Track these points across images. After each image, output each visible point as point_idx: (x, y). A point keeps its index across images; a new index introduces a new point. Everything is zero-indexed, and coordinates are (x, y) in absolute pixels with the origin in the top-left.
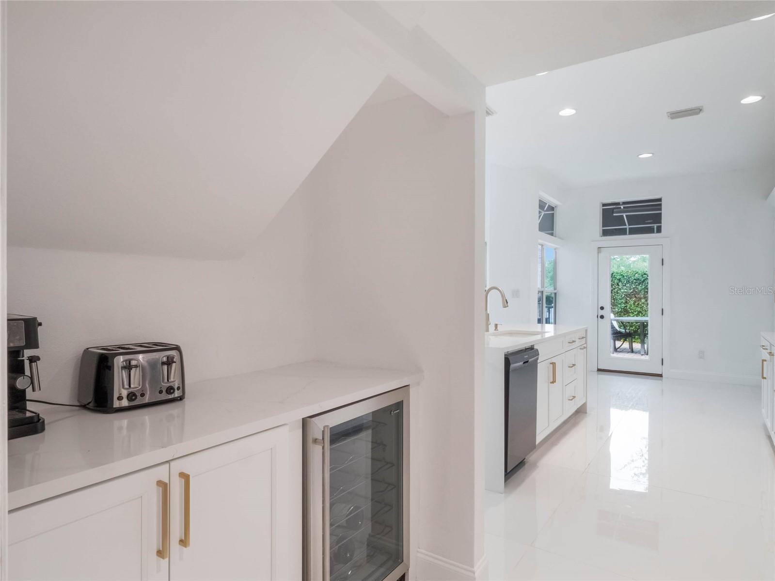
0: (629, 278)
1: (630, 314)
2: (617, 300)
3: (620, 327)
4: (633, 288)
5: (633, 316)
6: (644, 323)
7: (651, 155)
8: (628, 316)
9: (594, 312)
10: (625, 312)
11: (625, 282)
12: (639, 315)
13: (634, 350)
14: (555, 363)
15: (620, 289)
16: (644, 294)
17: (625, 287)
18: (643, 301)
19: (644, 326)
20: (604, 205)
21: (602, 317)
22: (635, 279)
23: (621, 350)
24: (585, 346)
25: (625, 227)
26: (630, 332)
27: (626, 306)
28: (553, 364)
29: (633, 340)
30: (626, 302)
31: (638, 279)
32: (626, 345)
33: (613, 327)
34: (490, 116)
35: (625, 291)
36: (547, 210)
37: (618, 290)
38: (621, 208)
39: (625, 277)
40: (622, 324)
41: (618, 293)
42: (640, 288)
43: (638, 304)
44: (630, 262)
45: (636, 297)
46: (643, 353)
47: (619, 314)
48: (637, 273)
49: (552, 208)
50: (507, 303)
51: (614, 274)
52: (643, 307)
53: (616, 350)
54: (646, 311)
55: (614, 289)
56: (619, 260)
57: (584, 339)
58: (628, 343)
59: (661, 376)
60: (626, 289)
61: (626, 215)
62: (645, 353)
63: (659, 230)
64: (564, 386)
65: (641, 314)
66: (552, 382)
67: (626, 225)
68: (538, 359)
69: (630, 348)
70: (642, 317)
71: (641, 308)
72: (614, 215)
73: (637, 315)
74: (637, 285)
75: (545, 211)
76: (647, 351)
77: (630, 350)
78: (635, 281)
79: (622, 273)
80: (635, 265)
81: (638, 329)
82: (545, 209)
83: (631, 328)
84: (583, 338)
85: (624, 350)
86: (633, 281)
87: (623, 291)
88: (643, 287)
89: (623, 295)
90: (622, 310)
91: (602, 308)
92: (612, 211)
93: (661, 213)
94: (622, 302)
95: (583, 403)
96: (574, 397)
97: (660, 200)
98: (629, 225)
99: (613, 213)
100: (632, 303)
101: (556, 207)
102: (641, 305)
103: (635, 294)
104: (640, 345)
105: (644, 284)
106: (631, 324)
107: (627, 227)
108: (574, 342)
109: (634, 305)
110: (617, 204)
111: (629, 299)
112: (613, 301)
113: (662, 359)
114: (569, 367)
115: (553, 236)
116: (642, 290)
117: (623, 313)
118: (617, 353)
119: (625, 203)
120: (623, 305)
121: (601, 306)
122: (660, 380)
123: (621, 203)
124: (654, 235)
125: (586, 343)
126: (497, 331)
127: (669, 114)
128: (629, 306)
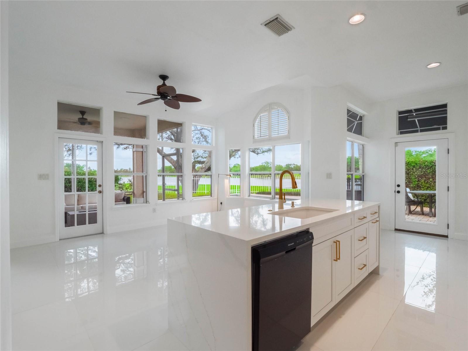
0: (421, 165)
1: (421, 188)
2: (412, 179)
3: (414, 197)
4: (424, 172)
5: (424, 190)
6: (432, 195)
7: (438, 64)
8: (420, 190)
9: (393, 188)
10: (418, 187)
11: (418, 168)
12: (428, 189)
13: (424, 213)
14: (339, 241)
15: (414, 172)
16: (432, 176)
17: (418, 171)
18: (431, 180)
20: (400, 113)
21: (398, 192)
22: (425, 166)
23: (415, 212)
24: (378, 219)
25: (417, 129)
26: (421, 200)
27: (419, 183)
28: (337, 243)
29: (424, 205)
30: (419, 181)
31: (427, 166)
32: (419, 209)
33: (407, 198)
35: (418, 173)
36: (359, 120)
37: (413, 173)
38: (413, 115)
40: (416, 195)
41: (412, 175)
42: (429, 171)
44: (422, 157)
45: (426, 177)
46: (431, 216)
47: (413, 188)
48: (427, 162)
49: (361, 118)
52: (431, 184)
53: (411, 212)
54: (433, 187)
55: (410, 172)
56: (415, 156)
58: (420, 207)
59: (447, 237)
60: (418, 172)
61: (418, 120)
62: (433, 215)
63: (445, 128)
64: (353, 258)
65: (429, 189)
66: (336, 260)
67: (418, 128)
68: (312, 243)
69: (421, 211)
70: (430, 190)
71: (429, 184)
72: (408, 120)
73: (427, 189)
74: (426, 170)
75: (357, 121)
76: (434, 214)
77: (421, 213)
78: (425, 167)
79: (415, 162)
80: (425, 158)
81: (427, 198)
82: (357, 119)
83: (422, 198)
84: (376, 213)
85: (417, 213)
86: (424, 167)
87: (416, 173)
88: (432, 171)
89: (417, 176)
91: (399, 186)
92: (407, 117)
93: (447, 116)
94: (416, 181)
95: (375, 267)
96: (365, 265)
97: (445, 106)
98: (420, 128)
99: (407, 119)
100: (423, 181)
101: (363, 116)
102: (429, 182)
103: (425, 175)
104: (429, 209)
105: (432, 169)
106: (422, 195)
107: (419, 129)
108: (365, 217)
109: (424, 182)
110: (410, 111)
111: (420, 178)
112: (409, 180)
113: (448, 224)
114: (359, 240)
115: (362, 136)
116: (430, 173)
117: (416, 188)
118: (411, 215)
119: (417, 110)
120: (417, 183)
121: (397, 184)
122: (447, 241)
123: (413, 111)
124: (441, 131)
125: (379, 217)
126: (293, 208)
127: (459, 8)
128: (421, 183)
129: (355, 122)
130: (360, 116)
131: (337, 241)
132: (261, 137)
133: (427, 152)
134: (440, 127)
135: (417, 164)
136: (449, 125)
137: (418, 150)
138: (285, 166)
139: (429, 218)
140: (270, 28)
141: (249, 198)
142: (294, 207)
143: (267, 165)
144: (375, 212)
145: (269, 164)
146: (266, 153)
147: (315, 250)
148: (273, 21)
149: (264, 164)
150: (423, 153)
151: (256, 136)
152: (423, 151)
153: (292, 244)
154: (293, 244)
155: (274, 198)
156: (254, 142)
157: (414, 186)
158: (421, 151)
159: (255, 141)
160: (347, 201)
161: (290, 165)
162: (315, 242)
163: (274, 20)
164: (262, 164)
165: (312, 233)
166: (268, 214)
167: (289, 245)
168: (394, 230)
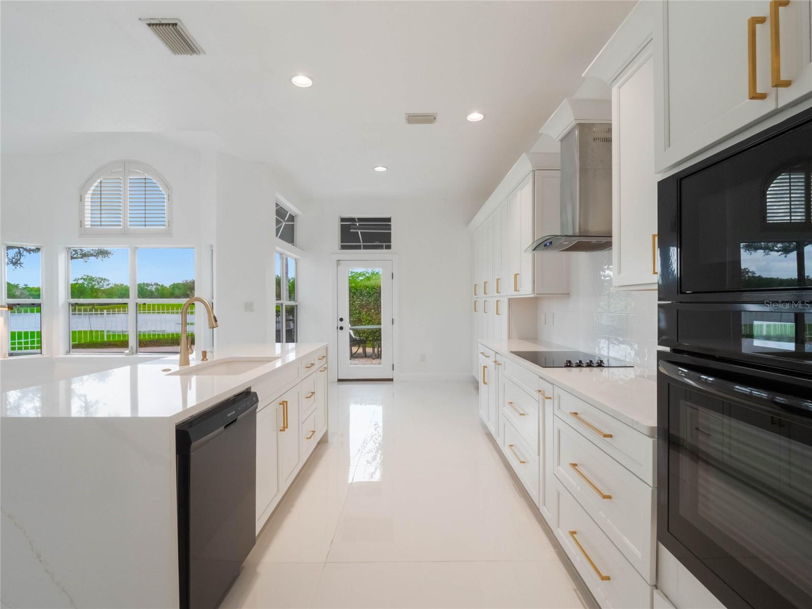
0: (361, 291)
1: (363, 323)
3: (355, 335)
4: (365, 300)
5: (365, 325)
6: (376, 330)
7: (385, 169)
8: (361, 325)
9: (336, 323)
10: (359, 321)
11: (359, 295)
13: (367, 354)
14: (286, 402)
15: (355, 301)
17: (358, 300)
18: (373, 311)
20: (343, 220)
21: (341, 328)
22: (367, 293)
23: (357, 355)
24: (325, 366)
25: (360, 244)
26: (363, 339)
27: (360, 316)
28: (284, 404)
29: (366, 345)
30: (360, 313)
31: (369, 293)
32: (361, 350)
33: (350, 336)
34: (195, 55)
35: (359, 303)
36: (288, 221)
38: (356, 224)
40: (357, 332)
42: (370, 300)
43: (369, 314)
44: (359, 280)
45: (367, 308)
47: (354, 323)
48: (366, 287)
49: (292, 218)
50: (216, 321)
52: (373, 316)
53: (352, 356)
57: (325, 358)
58: (362, 348)
59: (392, 380)
61: (361, 232)
62: (376, 356)
63: (389, 247)
64: (301, 423)
65: (371, 323)
66: (284, 430)
67: (360, 242)
68: (257, 408)
69: (363, 353)
71: (371, 317)
72: (351, 231)
73: (368, 324)
74: (368, 298)
75: (286, 222)
76: (379, 355)
77: (363, 355)
79: (356, 288)
80: (362, 283)
81: (369, 335)
82: (286, 219)
83: (364, 335)
85: (359, 355)
86: (365, 294)
87: (357, 303)
88: (373, 299)
90: (357, 320)
91: (341, 320)
92: (349, 227)
93: (390, 233)
94: (356, 312)
95: (324, 433)
96: (314, 432)
97: (389, 220)
98: (363, 243)
99: (350, 229)
100: (364, 313)
101: (296, 216)
102: (371, 314)
103: (366, 305)
104: (371, 349)
105: (373, 297)
106: (364, 332)
107: (362, 244)
108: (313, 364)
109: (366, 313)
110: (352, 220)
111: (362, 309)
113: (393, 365)
114: (307, 398)
115: (293, 245)
116: (371, 302)
118: (353, 359)
119: (360, 220)
120: (358, 315)
121: (340, 318)
122: (392, 385)
123: (357, 220)
124: (384, 251)
125: (327, 363)
126: (205, 362)
127: (407, 115)
128: (362, 316)
129: (281, 222)
130: (290, 214)
131: (283, 402)
132: (101, 225)
133: (364, 275)
134: (383, 245)
135: (357, 290)
136: (393, 244)
139: (373, 361)
140: (160, 35)
141: (68, 356)
142: (207, 360)
143: (90, 285)
144: (323, 357)
145: (94, 281)
146: (93, 257)
147: (259, 416)
148: (166, 24)
149: (80, 282)
150: (360, 275)
151: (88, 223)
153: (232, 413)
154: (234, 412)
155: (135, 352)
156: (82, 234)
157: (355, 319)
159: (84, 233)
160: (277, 344)
161: (148, 285)
162: (260, 405)
163: (169, 24)
164: (75, 282)
165: (255, 394)
166: (166, 375)
167: (229, 415)
168: (337, 379)
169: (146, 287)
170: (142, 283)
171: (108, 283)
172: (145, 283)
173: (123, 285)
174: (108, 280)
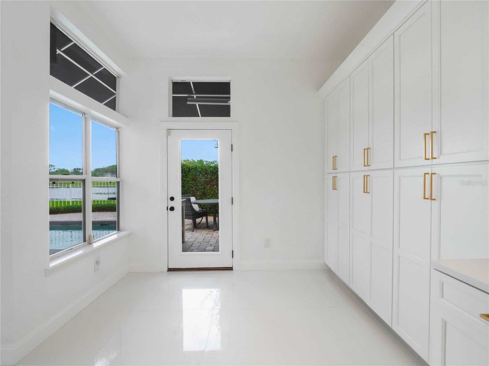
0: (206, 171)
1: (207, 196)
2: (199, 186)
3: (199, 208)
4: (209, 178)
5: (209, 198)
9: (165, 203)
11: (204, 174)
13: (209, 225)
16: (216, 182)
18: (215, 186)
19: (216, 206)
21: (172, 209)
23: (200, 226)
27: (204, 191)
31: (212, 171)
32: (204, 221)
35: (204, 180)
37: (199, 179)
38: (194, 97)
39: (204, 170)
41: (199, 181)
43: (212, 189)
45: (211, 184)
46: (215, 229)
47: (200, 197)
49: (114, 78)
51: (197, 168)
53: (196, 227)
54: (216, 195)
55: (197, 178)
58: (205, 218)
59: (231, 269)
60: (204, 179)
61: (198, 105)
62: (216, 227)
65: (214, 196)
70: (214, 198)
71: (214, 192)
72: (188, 103)
74: (211, 176)
77: (206, 226)
78: (210, 173)
85: (203, 226)
87: (202, 180)
88: (215, 177)
89: (203, 183)
90: (202, 193)
92: (186, 99)
94: (202, 188)
99: (187, 101)
100: (208, 188)
101: (118, 77)
102: (214, 190)
103: (210, 182)
104: (213, 218)
105: (215, 175)
109: (209, 190)
111: (206, 185)
112: (196, 187)
113: (233, 251)
116: (214, 179)
117: (203, 196)
118: (197, 230)
121: (170, 197)
122: (231, 275)
124: (224, 118)
128: (206, 190)
133: (214, 163)
137: (207, 161)
138: (72, 171)
152: (211, 162)
158: (210, 162)
168: (167, 269)
169: (79, 171)
170: (76, 168)
171: (54, 168)
172: (78, 168)
173: (64, 169)
174: (54, 166)
